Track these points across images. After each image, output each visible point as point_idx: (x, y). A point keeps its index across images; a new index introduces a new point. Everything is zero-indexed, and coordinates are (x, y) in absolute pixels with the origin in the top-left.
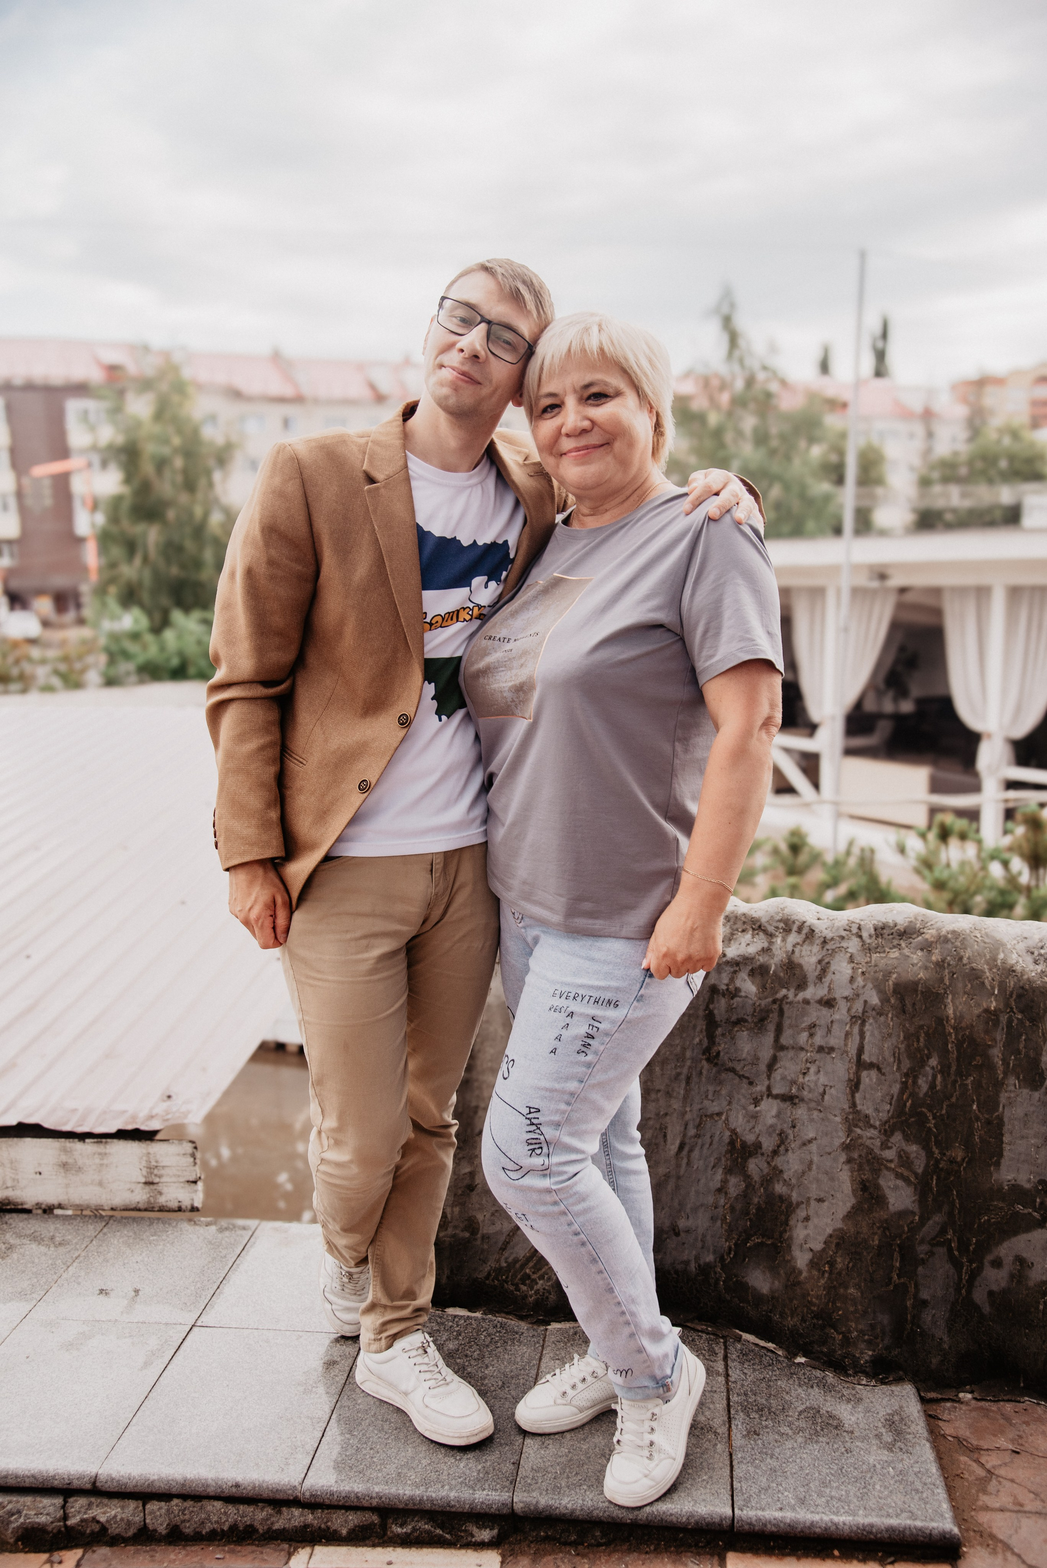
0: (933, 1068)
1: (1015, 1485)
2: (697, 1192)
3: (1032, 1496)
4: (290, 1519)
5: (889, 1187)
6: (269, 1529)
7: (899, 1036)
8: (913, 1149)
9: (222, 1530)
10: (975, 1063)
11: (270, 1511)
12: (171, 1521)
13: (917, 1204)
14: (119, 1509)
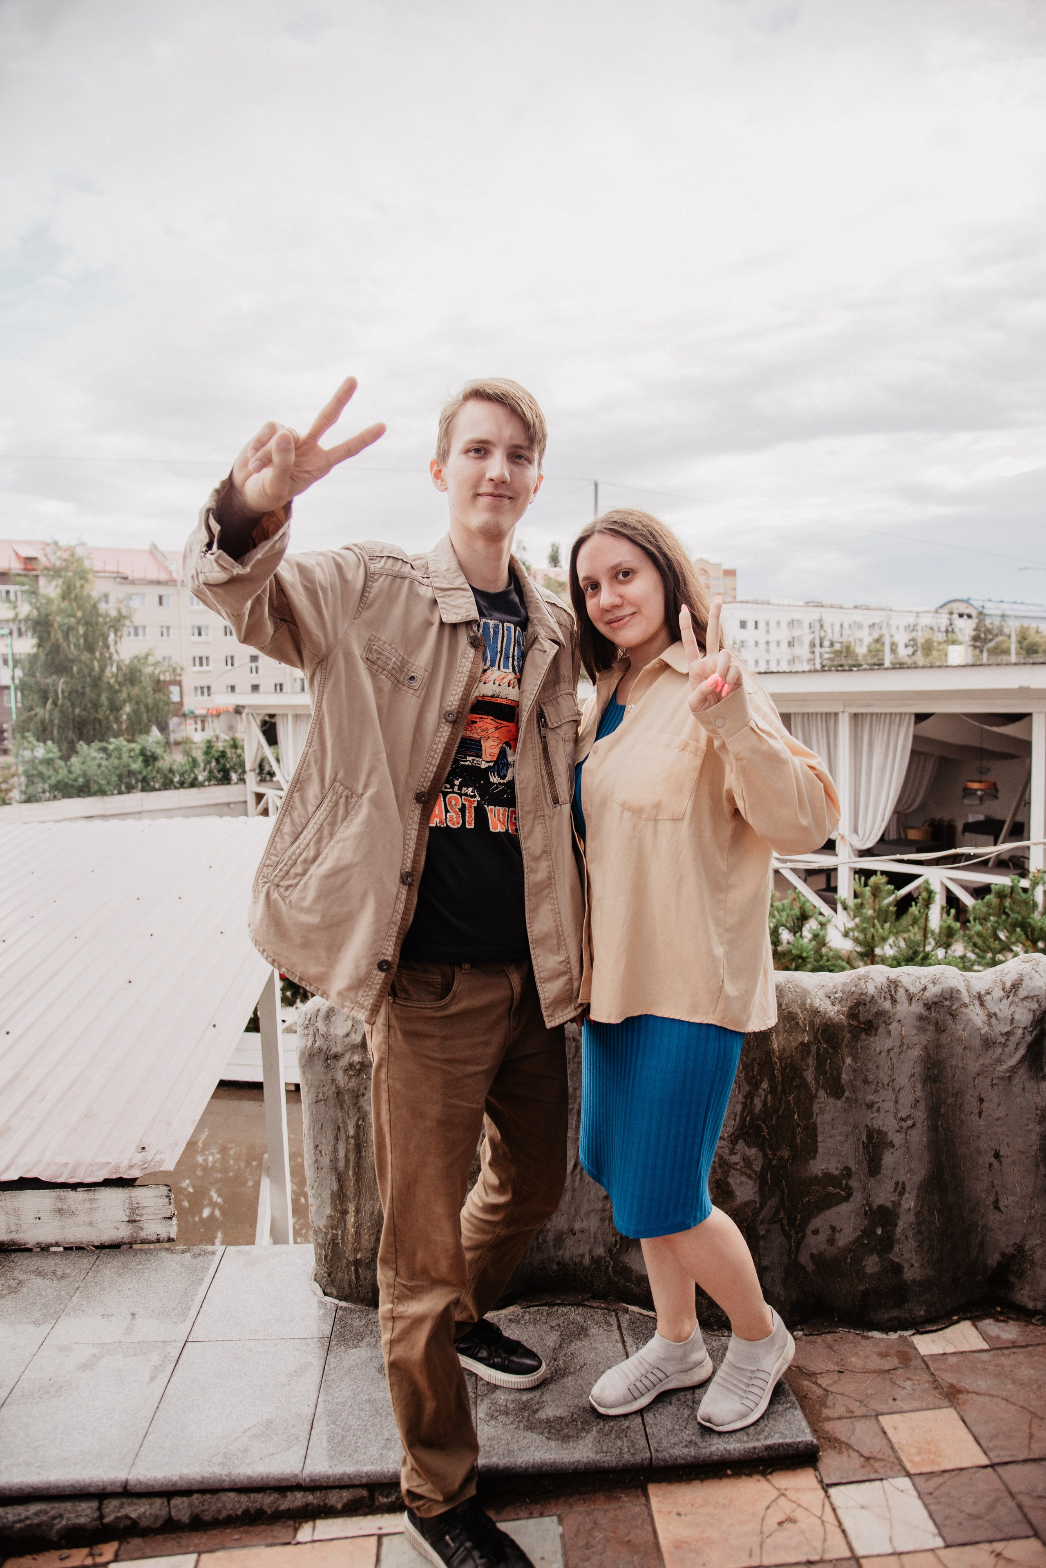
0: (764, 1090)
1: (846, 1397)
2: (589, 1200)
3: (858, 1403)
4: (293, 1501)
5: (736, 1183)
6: (277, 1510)
8: (752, 1152)
9: (237, 1515)
10: (794, 1084)
11: (276, 1496)
12: (192, 1512)
13: (758, 1195)
14: (147, 1507)
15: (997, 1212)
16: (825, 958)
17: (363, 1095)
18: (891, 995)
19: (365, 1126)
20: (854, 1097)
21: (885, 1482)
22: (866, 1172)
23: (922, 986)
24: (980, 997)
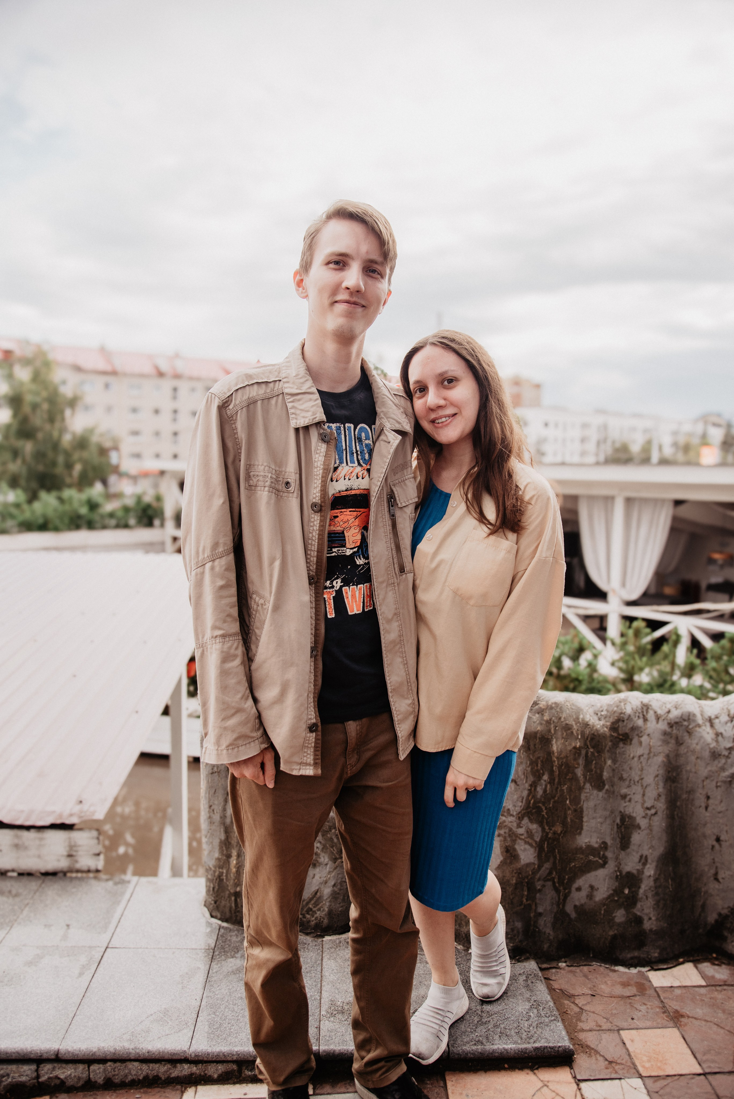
0: (545, 781)
1: (596, 1015)
3: (605, 1020)
4: (182, 1070)
5: (521, 850)
6: (169, 1077)
7: (527, 763)
8: (534, 827)
9: (139, 1079)
10: (568, 777)
11: (169, 1066)
12: (106, 1076)
13: (536, 859)
14: (73, 1070)
15: (716, 882)
16: (596, 683)
18: (644, 715)
20: (612, 789)
21: (622, 1081)
22: (619, 846)
23: (667, 710)
24: (710, 720)
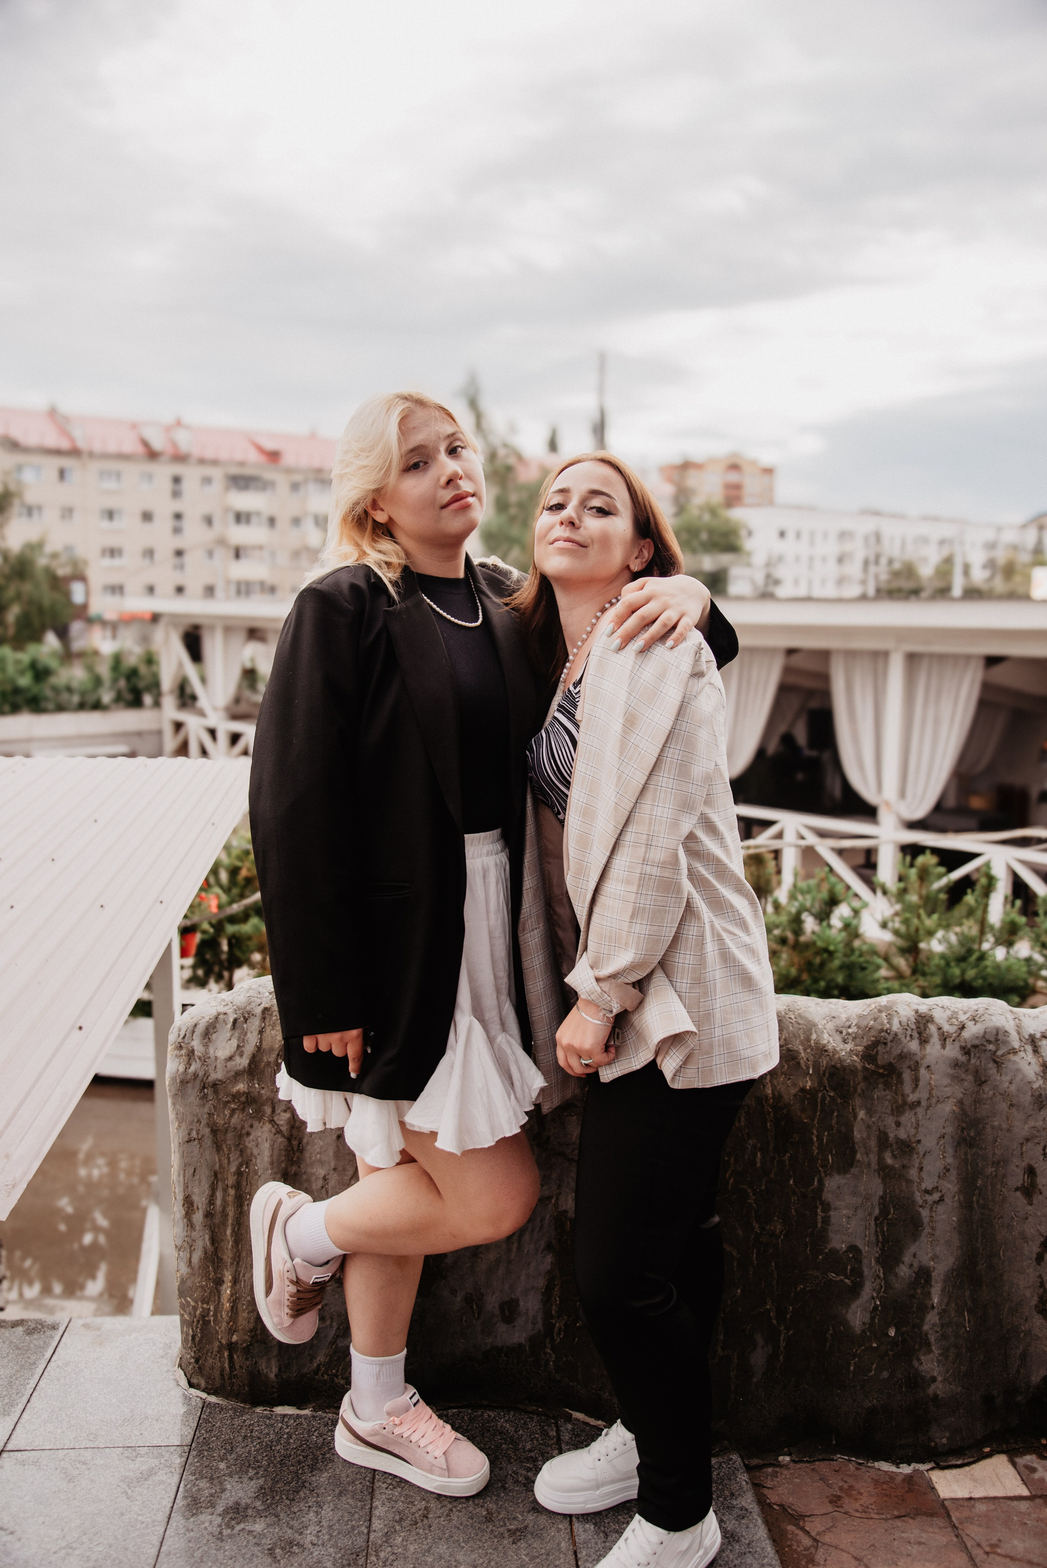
0: (753, 1146)
1: (840, 1552)
3: (856, 1562)
16: (857, 953)
17: (248, 1134)
18: (920, 1033)
19: (248, 1173)
22: (878, 1256)
23: (959, 1024)
24: (1033, 1041)
